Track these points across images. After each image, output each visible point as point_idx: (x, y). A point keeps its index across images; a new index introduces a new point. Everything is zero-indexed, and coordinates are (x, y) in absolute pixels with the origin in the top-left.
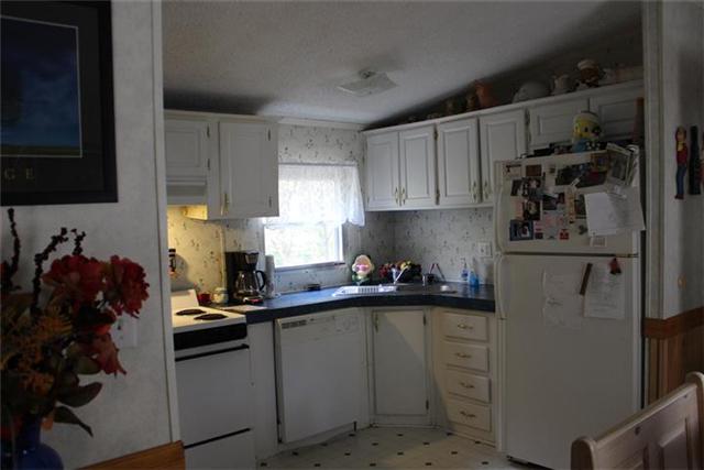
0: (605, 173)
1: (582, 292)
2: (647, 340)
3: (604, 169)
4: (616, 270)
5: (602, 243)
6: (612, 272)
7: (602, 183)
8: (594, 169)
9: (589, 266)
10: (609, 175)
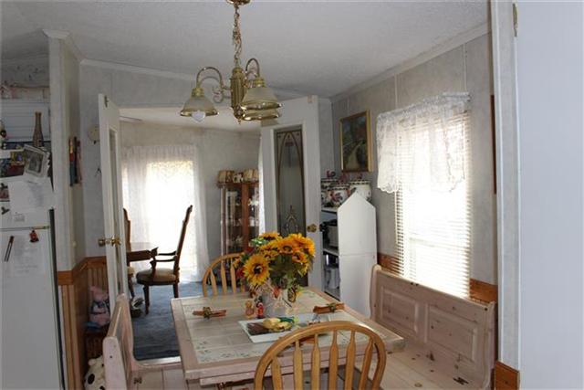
0: (23, 166)
1: (7, 259)
2: (59, 287)
3: (23, 163)
4: (34, 239)
5: (23, 220)
6: (32, 241)
7: (22, 174)
8: (13, 163)
9: (12, 238)
10: (26, 168)
